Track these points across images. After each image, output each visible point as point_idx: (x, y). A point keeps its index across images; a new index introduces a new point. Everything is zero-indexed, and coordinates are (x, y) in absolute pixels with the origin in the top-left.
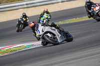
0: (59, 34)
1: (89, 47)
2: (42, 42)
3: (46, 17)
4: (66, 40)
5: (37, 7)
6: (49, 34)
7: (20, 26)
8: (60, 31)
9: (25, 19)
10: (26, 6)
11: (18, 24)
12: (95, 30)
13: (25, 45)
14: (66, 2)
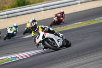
1: (75, 57)
5: (19, 17)
10: (6, 16)
12: (81, 39)
13: (8, 57)
14: (49, 11)
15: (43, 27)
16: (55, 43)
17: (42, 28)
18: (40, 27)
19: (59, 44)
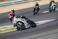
0: (26, 23)
2: (17, 28)
3: (54, 4)
4: (31, 26)
6: (20, 23)
7: (36, 11)
8: (28, 21)
9: (38, 7)
11: (34, 10)
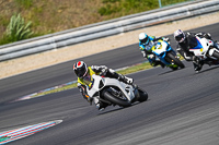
15: (97, 68)
16: (122, 94)
17: (94, 70)
18: (91, 68)
19: (129, 96)
